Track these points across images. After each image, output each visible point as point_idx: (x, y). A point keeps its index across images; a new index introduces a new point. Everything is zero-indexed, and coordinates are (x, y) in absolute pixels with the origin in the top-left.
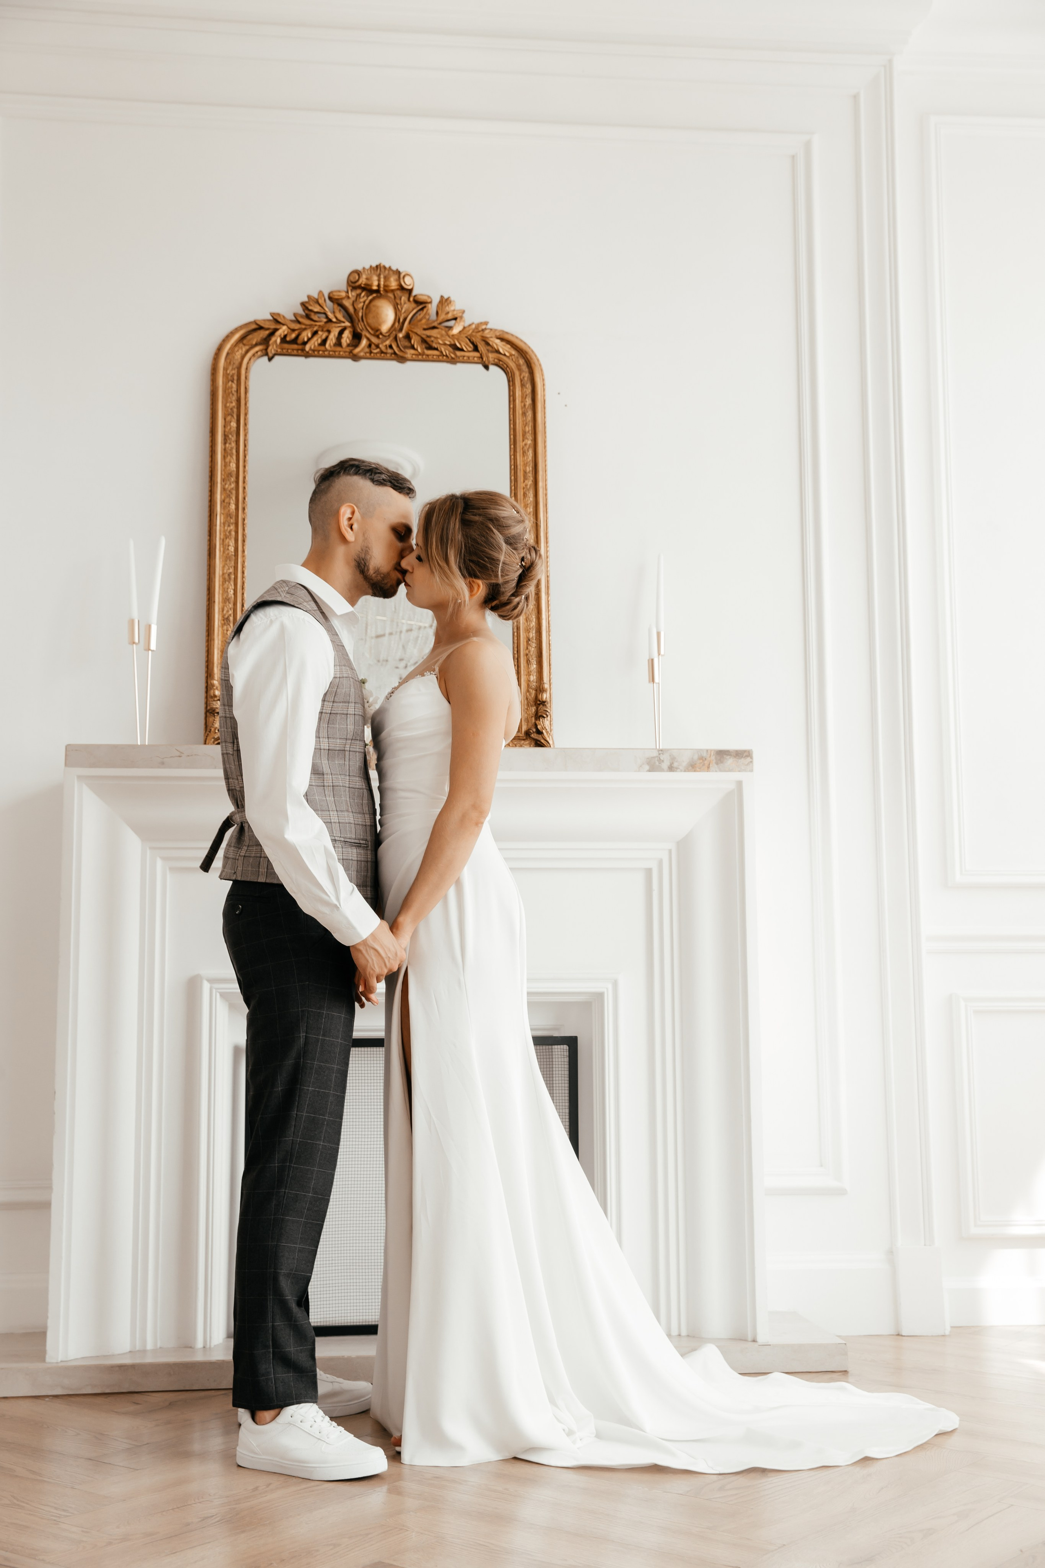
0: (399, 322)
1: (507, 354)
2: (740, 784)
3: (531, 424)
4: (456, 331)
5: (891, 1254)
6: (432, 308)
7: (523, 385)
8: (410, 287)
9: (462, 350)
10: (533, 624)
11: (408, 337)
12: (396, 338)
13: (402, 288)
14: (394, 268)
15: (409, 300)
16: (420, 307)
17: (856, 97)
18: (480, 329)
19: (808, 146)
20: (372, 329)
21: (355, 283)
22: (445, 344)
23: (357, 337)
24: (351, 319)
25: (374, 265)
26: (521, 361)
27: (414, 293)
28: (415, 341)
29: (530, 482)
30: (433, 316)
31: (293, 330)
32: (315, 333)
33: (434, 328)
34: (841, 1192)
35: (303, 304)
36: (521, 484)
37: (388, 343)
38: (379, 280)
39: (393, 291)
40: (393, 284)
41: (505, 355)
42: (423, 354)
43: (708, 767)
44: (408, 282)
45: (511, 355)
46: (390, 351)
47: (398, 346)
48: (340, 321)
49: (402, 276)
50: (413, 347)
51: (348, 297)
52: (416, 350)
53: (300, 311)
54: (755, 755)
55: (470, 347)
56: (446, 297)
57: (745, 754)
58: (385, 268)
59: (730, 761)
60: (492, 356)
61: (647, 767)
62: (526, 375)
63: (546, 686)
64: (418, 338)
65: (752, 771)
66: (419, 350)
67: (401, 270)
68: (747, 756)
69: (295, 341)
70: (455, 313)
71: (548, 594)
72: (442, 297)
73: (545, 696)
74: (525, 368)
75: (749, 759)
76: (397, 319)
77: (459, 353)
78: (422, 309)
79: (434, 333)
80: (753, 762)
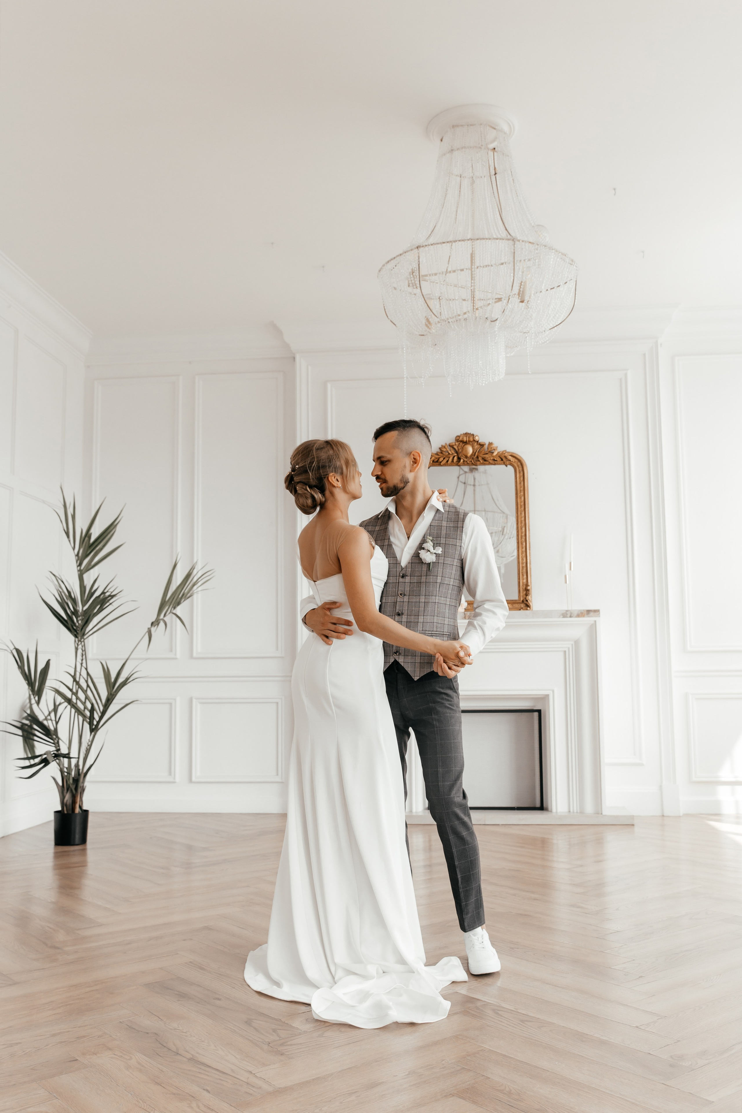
0: (474, 454)
1: (514, 461)
2: (595, 621)
3: (523, 487)
4: (495, 454)
5: (661, 787)
6: (486, 447)
7: (520, 473)
8: (477, 440)
9: (497, 461)
10: (525, 561)
11: (477, 457)
12: (473, 458)
13: (474, 440)
14: (472, 433)
15: (477, 444)
16: (482, 446)
17: (644, 355)
18: (504, 452)
20: (464, 455)
21: (458, 439)
22: (491, 459)
23: (459, 459)
24: (457, 453)
25: (465, 432)
26: (519, 464)
27: (479, 442)
28: (480, 459)
29: (523, 509)
30: (486, 449)
31: (437, 458)
32: (444, 458)
33: (487, 454)
34: (641, 765)
35: (440, 448)
36: (519, 510)
37: (470, 460)
38: (466, 438)
39: (472, 442)
40: (471, 439)
41: (513, 462)
42: (483, 463)
43: (584, 616)
44: (477, 438)
46: (471, 463)
47: (474, 461)
48: (452, 454)
49: (475, 436)
50: (479, 461)
51: (455, 445)
52: (480, 462)
53: (439, 451)
54: (601, 611)
55: (500, 459)
56: (491, 442)
57: (596, 611)
58: (468, 433)
59: (592, 614)
60: (508, 462)
61: (562, 616)
62: (521, 469)
63: (529, 584)
65: (599, 617)
66: (482, 462)
67: (474, 434)
69: (437, 461)
70: (494, 448)
71: (530, 550)
72: (489, 442)
73: (529, 588)
74: (520, 466)
75: (598, 613)
76: (473, 452)
77: (496, 462)
78: (482, 447)
79: (486, 456)
80: (599, 614)
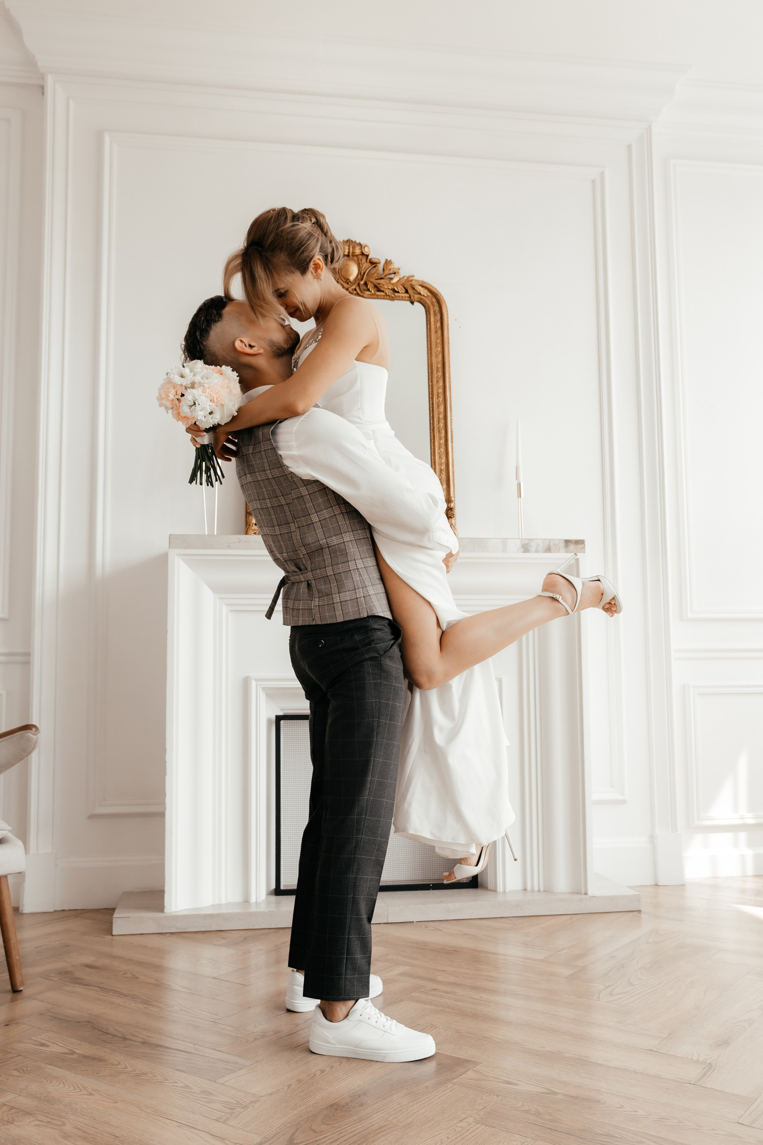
0: (361, 275)
1: (425, 295)
2: (577, 560)
3: (440, 338)
4: (395, 281)
5: (652, 838)
6: (381, 267)
7: (435, 315)
8: (367, 254)
9: (398, 292)
10: (444, 460)
11: (366, 284)
12: (359, 284)
13: (362, 254)
14: (358, 242)
15: (366, 261)
16: (374, 265)
17: (629, 147)
18: (409, 279)
19: (602, 174)
20: (344, 278)
22: (388, 289)
25: (346, 239)
26: (434, 300)
27: (370, 257)
28: (370, 286)
29: (440, 374)
30: (381, 271)
33: (382, 278)
34: (623, 802)
36: (435, 375)
37: (354, 287)
38: (349, 249)
39: (357, 256)
40: (358, 251)
41: (424, 296)
42: (375, 294)
43: (559, 550)
44: (366, 251)
45: (428, 296)
46: (355, 292)
47: (360, 289)
49: (363, 247)
50: (369, 290)
52: (371, 292)
54: (586, 543)
55: (403, 291)
56: (389, 260)
57: (580, 542)
58: (352, 241)
59: (572, 547)
60: (417, 296)
62: (437, 308)
63: (453, 499)
64: (372, 285)
65: (584, 552)
66: (373, 292)
67: (362, 243)
68: (582, 543)
70: (394, 269)
71: (452, 442)
72: (386, 260)
73: (452, 505)
74: (436, 304)
75: (583, 545)
76: (359, 273)
77: (396, 294)
78: (375, 267)
79: (382, 281)
80: (584, 547)
